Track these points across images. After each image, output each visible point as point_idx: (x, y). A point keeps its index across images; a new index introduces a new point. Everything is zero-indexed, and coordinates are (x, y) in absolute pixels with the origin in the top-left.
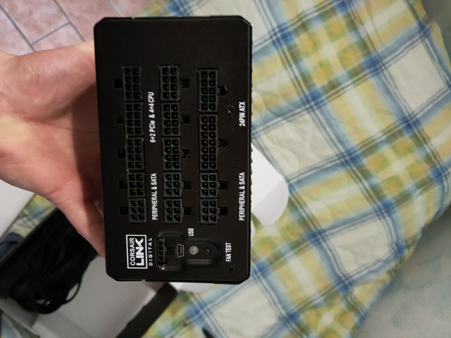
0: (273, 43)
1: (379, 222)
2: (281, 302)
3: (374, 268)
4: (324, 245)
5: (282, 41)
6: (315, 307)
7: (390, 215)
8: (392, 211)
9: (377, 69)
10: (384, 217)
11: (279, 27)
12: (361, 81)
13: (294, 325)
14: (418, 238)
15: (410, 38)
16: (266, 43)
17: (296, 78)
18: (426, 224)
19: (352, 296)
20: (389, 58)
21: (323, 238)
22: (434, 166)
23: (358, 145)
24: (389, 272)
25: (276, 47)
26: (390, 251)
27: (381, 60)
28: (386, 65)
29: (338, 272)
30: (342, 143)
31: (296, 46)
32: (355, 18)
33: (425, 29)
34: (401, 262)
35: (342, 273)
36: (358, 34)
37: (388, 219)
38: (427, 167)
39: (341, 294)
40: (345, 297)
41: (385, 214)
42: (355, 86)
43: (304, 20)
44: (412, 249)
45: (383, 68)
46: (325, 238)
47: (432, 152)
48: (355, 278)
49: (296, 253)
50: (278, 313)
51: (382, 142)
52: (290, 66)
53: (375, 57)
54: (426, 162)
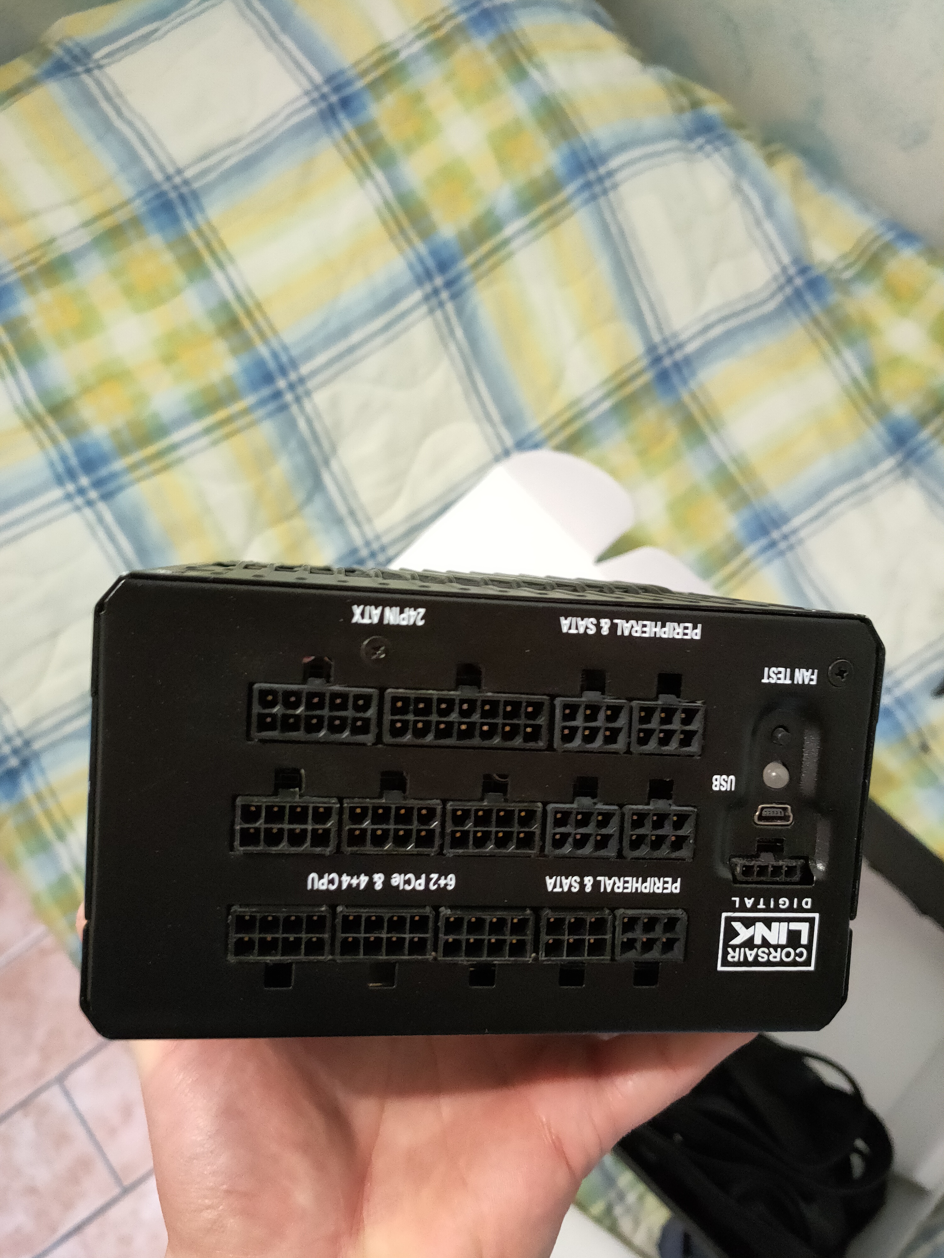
0: (107, 497)
1: (624, 189)
2: (856, 472)
3: (757, 203)
4: (690, 348)
5: (103, 472)
6: (871, 373)
7: (603, 158)
8: (592, 153)
9: (182, 198)
10: (610, 174)
11: (60, 481)
12: (215, 245)
13: (924, 434)
14: (669, 75)
15: (91, 102)
16: (109, 517)
17: (208, 431)
18: (632, 54)
19: (840, 265)
20: (150, 164)
21: (671, 352)
22: (460, 29)
23: (400, 250)
24: (771, 159)
25: (121, 488)
26: (708, 156)
27: (155, 185)
28: (171, 170)
29: (771, 306)
30: (394, 299)
31: (115, 433)
32: (33, 262)
33: (67, 59)
34: (740, 126)
35: (773, 295)
36: (80, 253)
37: (613, 163)
38: (463, 51)
39: (834, 298)
40: (844, 286)
41: (602, 170)
42: (231, 259)
43: (40, 408)
44: (702, 93)
45: (177, 180)
46: (672, 344)
47: (420, 36)
48: (786, 259)
49: (715, 429)
50: (888, 480)
51: (393, 182)
52: (174, 447)
53: (147, 203)
54: (448, 54)
